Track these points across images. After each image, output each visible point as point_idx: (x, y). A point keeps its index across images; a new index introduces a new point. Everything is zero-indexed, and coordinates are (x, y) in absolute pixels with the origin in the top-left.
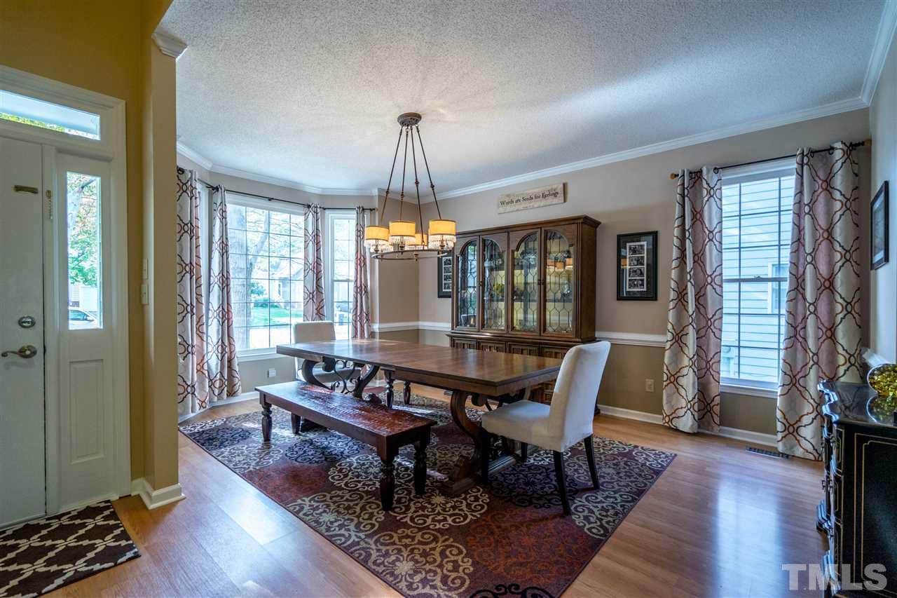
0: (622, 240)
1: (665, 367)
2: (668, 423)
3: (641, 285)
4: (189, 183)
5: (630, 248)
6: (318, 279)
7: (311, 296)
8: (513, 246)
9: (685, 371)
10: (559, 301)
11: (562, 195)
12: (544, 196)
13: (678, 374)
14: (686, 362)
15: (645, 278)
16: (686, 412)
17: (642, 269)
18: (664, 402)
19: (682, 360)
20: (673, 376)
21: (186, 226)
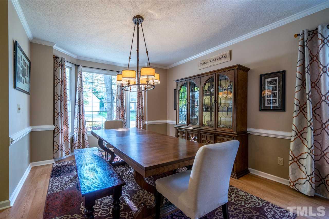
0: (263, 77)
1: (290, 152)
2: (292, 186)
3: (274, 102)
4: (61, 63)
5: (268, 82)
6: (122, 102)
7: (119, 109)
8: (203, 84)
9: (305, 156)
10: (225, 111)
11: (229, 57)
12: (220, 59)
13: (300, 157)
14: (305, 150)
15: (277, 98)
16: (305, 182)
17: (275, 93)
18: (290, 173)
19: (302, 148)
20: (296, 158)
21: (59, 80)
